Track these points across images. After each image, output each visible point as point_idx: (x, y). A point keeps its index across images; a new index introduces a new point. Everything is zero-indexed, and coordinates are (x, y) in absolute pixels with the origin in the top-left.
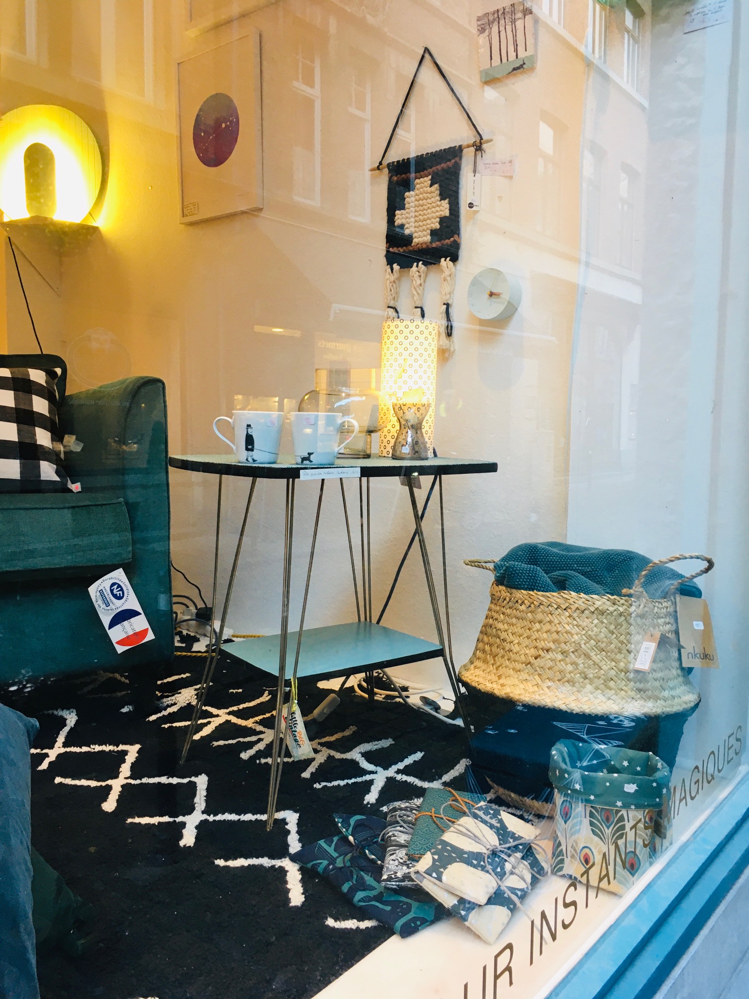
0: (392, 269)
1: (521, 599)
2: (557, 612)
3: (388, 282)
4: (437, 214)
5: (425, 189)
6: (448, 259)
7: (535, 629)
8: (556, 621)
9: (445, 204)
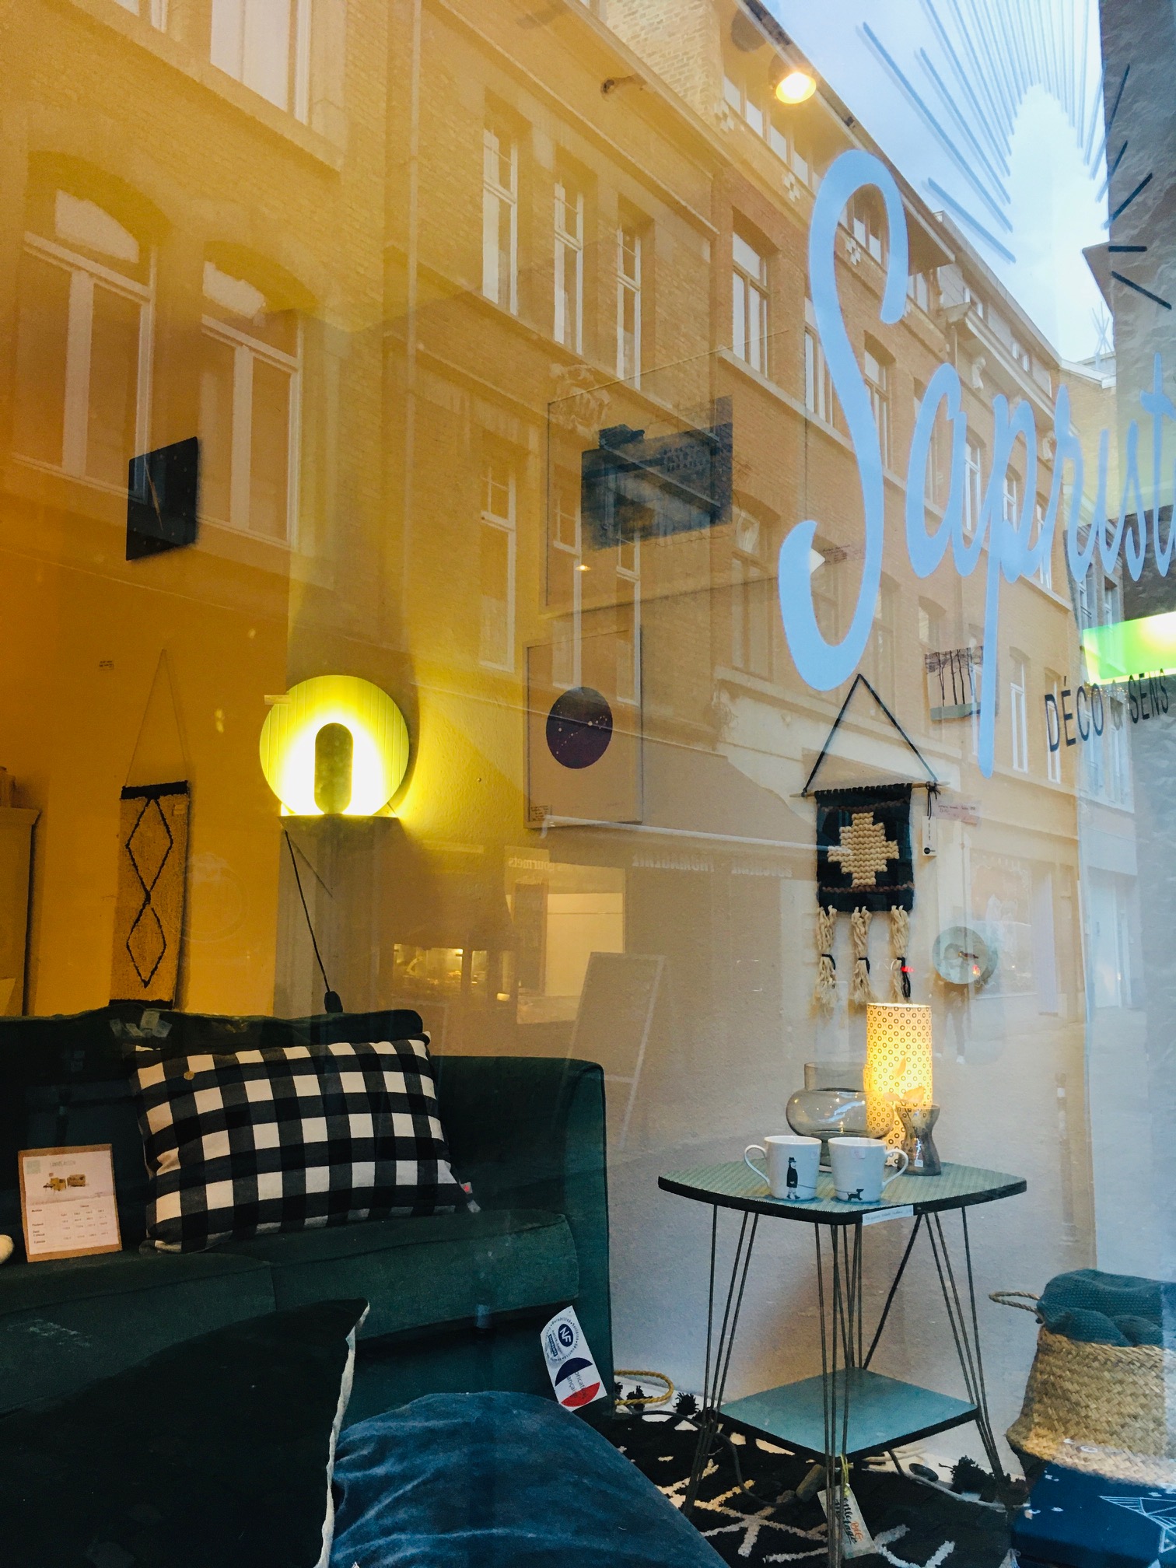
0: (827, 913)
1: (1092, 1354)
2: (1140, 1372)
3: (823, 927)
4: (883, 855)
5: (866, 825)
6: (901, 907)
7: (1115, 1391)
8: (1141, 1382)
9: (893, 845)
